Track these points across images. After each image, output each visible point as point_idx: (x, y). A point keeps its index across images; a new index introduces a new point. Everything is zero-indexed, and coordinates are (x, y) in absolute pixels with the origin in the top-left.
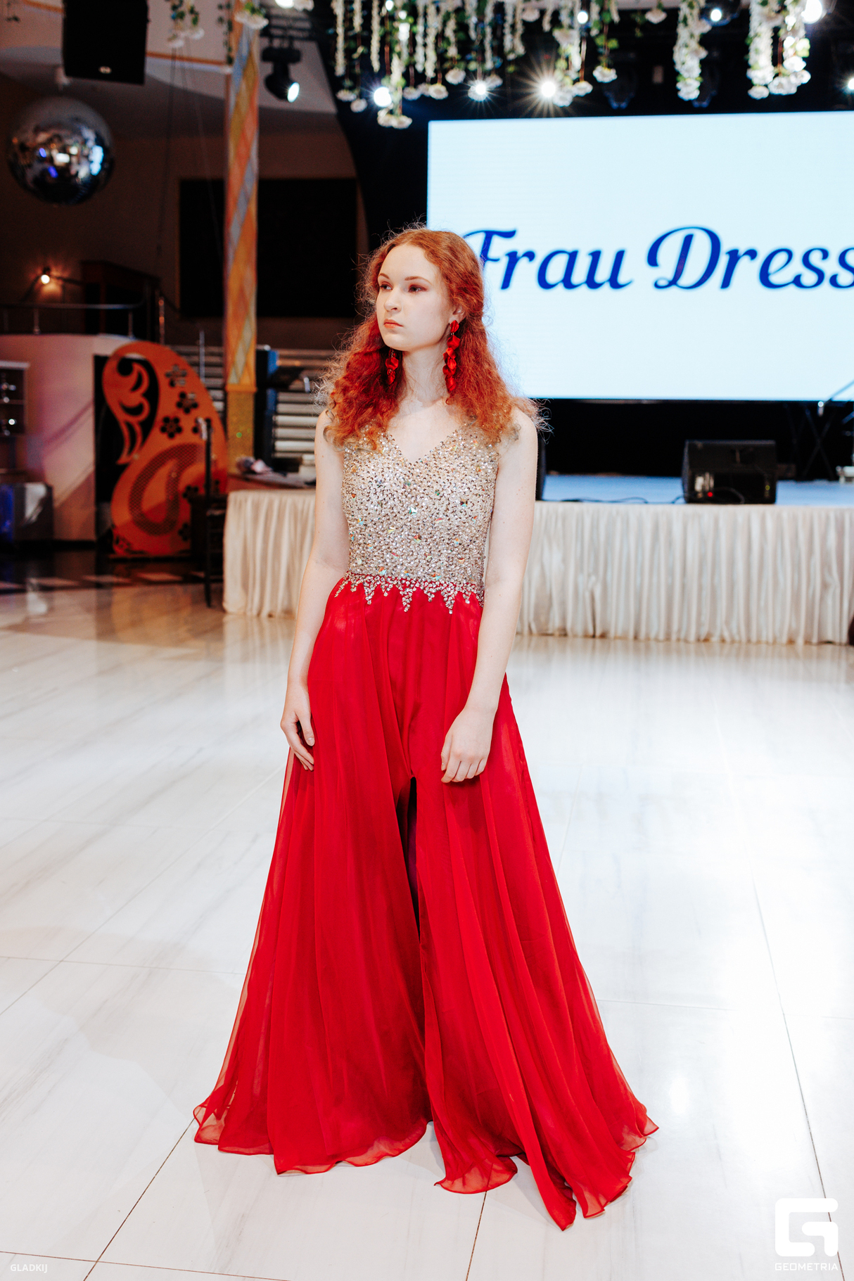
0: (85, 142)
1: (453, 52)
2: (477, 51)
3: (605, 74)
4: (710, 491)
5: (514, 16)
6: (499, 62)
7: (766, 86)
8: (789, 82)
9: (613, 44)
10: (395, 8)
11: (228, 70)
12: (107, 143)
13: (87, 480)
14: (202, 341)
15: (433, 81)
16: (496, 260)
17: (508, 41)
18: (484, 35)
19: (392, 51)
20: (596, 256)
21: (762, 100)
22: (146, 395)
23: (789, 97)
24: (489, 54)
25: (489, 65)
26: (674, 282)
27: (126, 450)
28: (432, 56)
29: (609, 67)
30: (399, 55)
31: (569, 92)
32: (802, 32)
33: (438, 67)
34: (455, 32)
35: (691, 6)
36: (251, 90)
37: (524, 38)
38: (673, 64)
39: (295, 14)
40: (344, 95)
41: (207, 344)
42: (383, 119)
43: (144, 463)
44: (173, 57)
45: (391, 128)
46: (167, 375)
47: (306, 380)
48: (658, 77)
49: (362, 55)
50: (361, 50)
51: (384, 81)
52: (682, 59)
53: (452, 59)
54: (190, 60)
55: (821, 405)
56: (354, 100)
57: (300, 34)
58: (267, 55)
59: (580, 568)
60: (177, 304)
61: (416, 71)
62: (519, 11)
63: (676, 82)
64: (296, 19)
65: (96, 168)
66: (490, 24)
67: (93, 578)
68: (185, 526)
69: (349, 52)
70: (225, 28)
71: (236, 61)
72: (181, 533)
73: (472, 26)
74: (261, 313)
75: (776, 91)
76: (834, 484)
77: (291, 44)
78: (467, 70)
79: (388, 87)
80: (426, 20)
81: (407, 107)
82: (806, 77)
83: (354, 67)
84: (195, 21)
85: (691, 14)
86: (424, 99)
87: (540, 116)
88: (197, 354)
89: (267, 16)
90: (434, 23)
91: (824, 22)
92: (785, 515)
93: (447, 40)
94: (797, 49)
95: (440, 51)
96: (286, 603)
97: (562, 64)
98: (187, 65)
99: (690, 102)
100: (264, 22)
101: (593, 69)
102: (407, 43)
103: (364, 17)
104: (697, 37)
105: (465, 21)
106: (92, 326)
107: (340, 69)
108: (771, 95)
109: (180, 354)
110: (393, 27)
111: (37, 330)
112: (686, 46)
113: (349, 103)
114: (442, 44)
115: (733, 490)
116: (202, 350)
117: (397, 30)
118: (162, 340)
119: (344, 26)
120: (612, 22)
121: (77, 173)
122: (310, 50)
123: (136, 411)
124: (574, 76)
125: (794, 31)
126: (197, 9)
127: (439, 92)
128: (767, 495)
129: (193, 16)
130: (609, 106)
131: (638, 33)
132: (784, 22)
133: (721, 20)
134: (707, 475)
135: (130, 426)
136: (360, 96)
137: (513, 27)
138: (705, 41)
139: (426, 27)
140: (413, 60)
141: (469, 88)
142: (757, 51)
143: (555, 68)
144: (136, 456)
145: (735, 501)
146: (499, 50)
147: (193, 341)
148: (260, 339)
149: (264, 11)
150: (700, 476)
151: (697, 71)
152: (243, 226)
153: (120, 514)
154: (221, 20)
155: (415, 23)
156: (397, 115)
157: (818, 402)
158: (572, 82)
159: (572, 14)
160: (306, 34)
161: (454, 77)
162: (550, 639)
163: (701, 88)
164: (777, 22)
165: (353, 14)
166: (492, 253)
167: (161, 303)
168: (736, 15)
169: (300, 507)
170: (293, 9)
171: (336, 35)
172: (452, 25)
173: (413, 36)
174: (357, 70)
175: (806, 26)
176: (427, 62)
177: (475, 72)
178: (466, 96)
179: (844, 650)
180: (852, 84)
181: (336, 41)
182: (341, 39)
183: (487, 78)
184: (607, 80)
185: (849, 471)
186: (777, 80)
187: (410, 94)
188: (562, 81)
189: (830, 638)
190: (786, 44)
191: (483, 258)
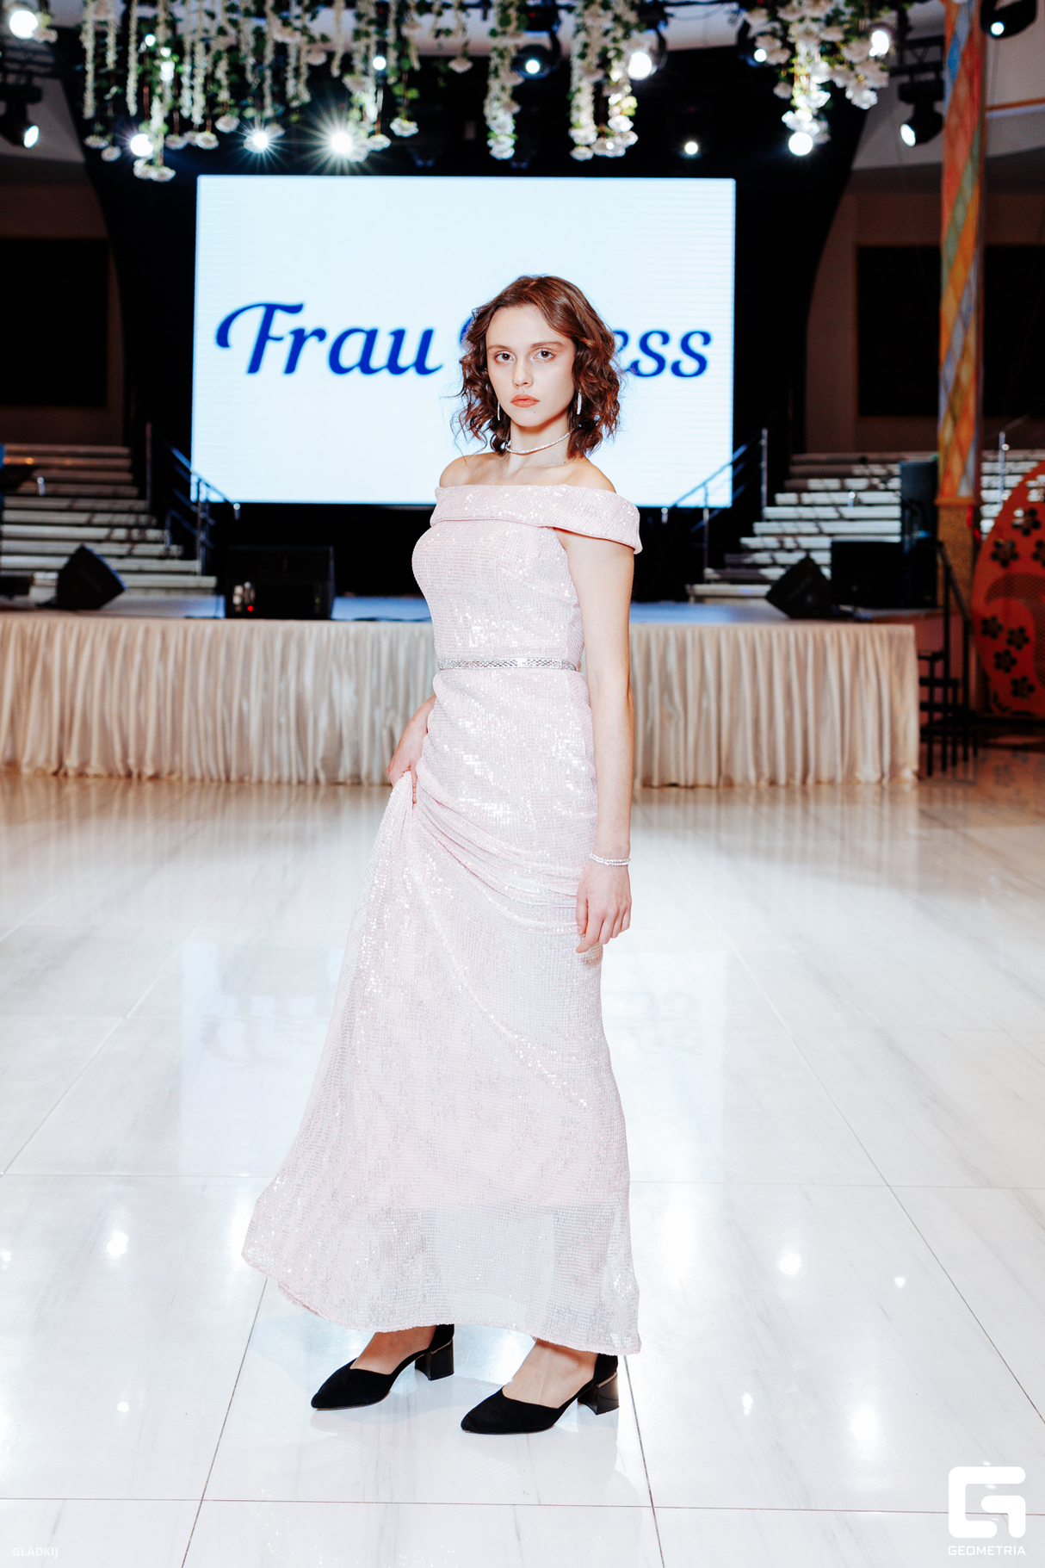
1: (224, 96)
2: (254, 97)
3: (404, 127)
5: (298, 59)
6: (281, 109)
7: (588, 146)
8: (616, 144)
9: (413, 94)
10: (157, 45)
15: (202, 128)
16: (279, 339)
17: (291, 87)
18: (263, 80)
19: (152, 93)
20: (399, 336)
21: (586, 162)
23: (616, 159)
24: (268, 100)
25: (269, 112)
28: (200, 100)
29: (409, 119)
30: (161, 97)
31: (363, 146)
32: (628, 89)
33: (207, 111)
34: (228, 73)
35: (501, 55)
37: (310, 84)
38: (483, 119)
39: (34, 46)
40: (93, 141)
42: (140, 169)
45: (150, 181)
47: (40, 481)
48: (470, 134)
49: (116, 95)
50: (114, 90)
51: (143, 127)
52: (493, 115)
53: (222, 104)
55: (665, 511)
56: (106, 148)
57: (42, 70)
59: (375, 702)
61: (181, 116)
62: (303, 54)
63: (488, 139)
64: (36, 52)
66: (270, 66)
69: (100, 93)
73: (249, 68)
75: (600, 152)
76: (682, 606)
77: (30, 80)
78: (241, 117)
79: (147, 133)
80: (193, 59)
81: (169, 157)
82: (633, 139)
83: (106, 109)
85: (503, 64)
86: (191, 149)
87: (333, 173)
90: (203, 62)
91: (652, 79)
93: (218, 83)
94: (623, 105)
95: (209, 94)
96: (8, 753)
97: (355, 114)
99: (505, 161)
101: (391, 121)
102: (171, 84)
103: (118, 53)
104: (509, 92)
105: (241, 62)
107: (89, 111)
108: (595, 156)
110: (154, 66)
112: (498, 99)
113: (99, 151)
114: (212, 87)
117: (159, 69)
119: (94, 62)
120: (412, 69)
122: (53, 88)
124: (371, 129)
125: (617, 87)
127: (207, 141)
130: (412, 164)
131: (442, 83)
132: (607, 76)
133: (538, 73)
136: (114, 143)
137: (297, 70)
138: (518, 94)
139: (193, 66)
140: (178, 104)
141: (245, 138)
142: (578, 108)
143: (348, 119)
146: (280, 96)
151: (510, 125)
155: (180, 63)
156: (158, 166)
157: (660, 508)
158: (367, 135)
159: (366, 59)
160: (48, 70)
161: (227, 124)
162: (341, 789)
163: (515, 146)
164: (599, 76)
165: (107, 50)
166: (274, 331)
168: (555, 67)
169: (29, 631)
170: (32, 41)
171: (85, 72)
172: (223, 66)
173: (178, 77)
174: (110, 113)
175: (633, 83)
176: (193, 106)
177: (252, 120)
178: (242, 148)
179: (690, 794)
180: (691, 148)
181: (84, 80)
182: (90, 78)
183: (268, 128)
184: (406, 134)
185: (700, 589)
186: (601, 140)
187: (173, 142)
188: (355, 134)
189: (674, 780)
190: (612, 101)
191: (264, 336)
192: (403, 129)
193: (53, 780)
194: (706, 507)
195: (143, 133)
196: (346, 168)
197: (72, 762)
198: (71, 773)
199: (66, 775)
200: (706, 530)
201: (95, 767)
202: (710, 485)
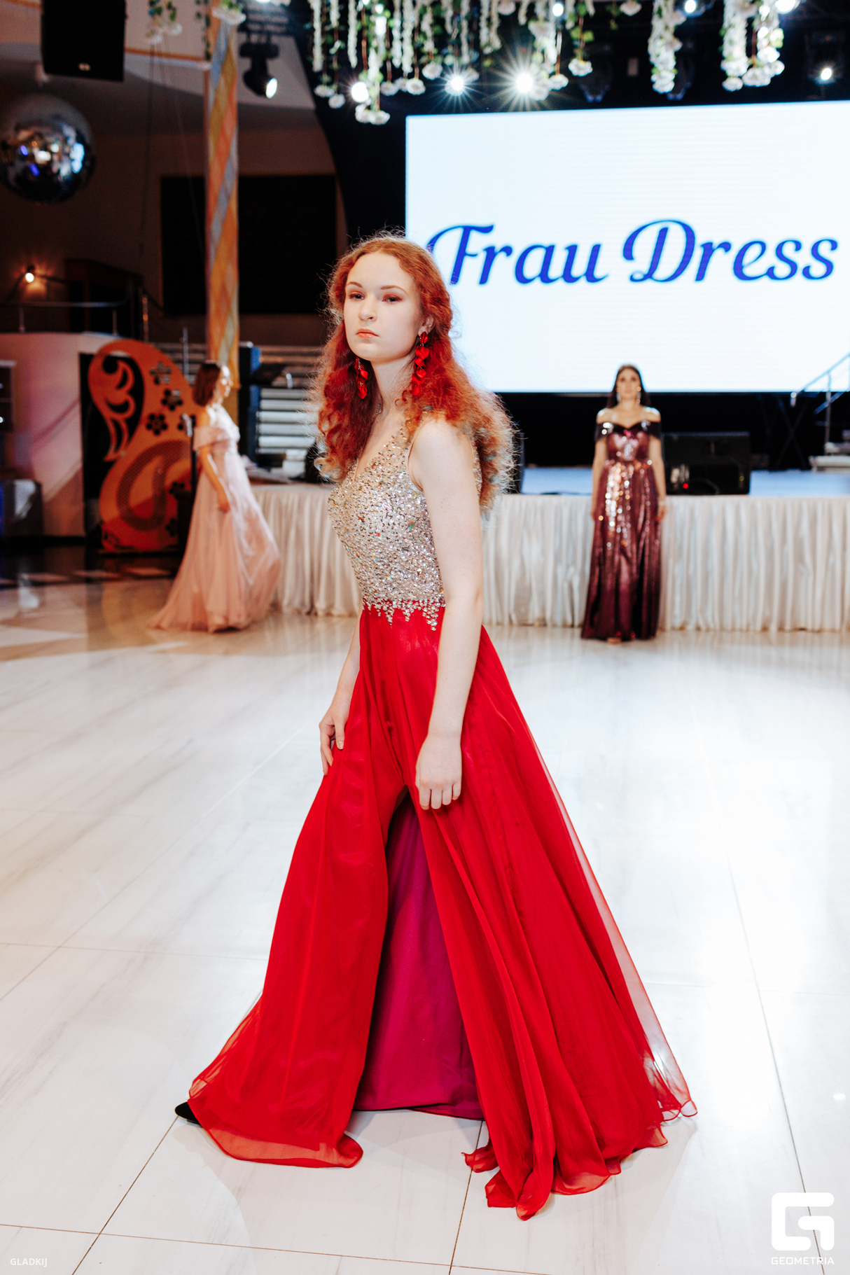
0: (65, 141)
1: (429, 46)
2: (453, 46)
3: (581, 67)
4: (685, 482)
5: (490, 9)
6: (475, 56)
7: (740, 77)
8: (763, 74)
9: (589, 36)
10: (372, 3)
11: (206, 66)
12: (88, 139)
13: (76, 476)
14: (185, 339)
15: (411, 76)
16: (474, 255)
17: (484, 35)
18: (460, 29)
19: (368, 45)
20: (572, 250)
21: (736, 92)
22: (131, 392)
23: (762, 88)
24: (465, 48)
25: (466, 59)
26: (649, 276)
27: (113, 447)
28: (409, 50)
29: (585, 59)
30: (376, 49)
31: (544, 85)
32: (776, 23)
33: (415, 60)
34: (432, 26)
36: (230, 86)
37: (500, 32)
38: (648, 56)
39: (273, 9)
40: (321, 91)
41: (190, 341)
42: (361, 115)
43: (131, 460)
44: (152, 54)
45: (369, 124)
46: (152, 373)
47: (289, 376)
48: (633, 70)
49: (340, 50)
50: (338, 44)
51: (362, 76)
52: (656, 52)
53: (428, 54)
54: (168, 56)
55: (794, 396)
56: (333, 96)
57: (278, 29)
58: (245, 50)
59: (557, 560)
60: (160, 301)
61: (393, 66)
62: (494, 4)
63: (651, 75)
64: (273, 14)
65: (77, 166)
66: (466, 18)
67: (83, 573)
68: (172, 521)
69: (326, 47)
70: (202, 23)
71: (214, 57)
72: (168, 528)
73: (448, 20)
74: (243, 311)
75: (750, 83)
76: (806, 474)
77: (269, 39)
78: (443, 65)
79: (365, 82)
80: (402, 14)
81: (385, 102)
82: (780, 68)
83: (331, 62)
84: (173, 17)
85: (666, 5)
86: (402, 95)
87: (516, 110)
88: (181, 351)
89: (245, 11)
90: (411, 17)
91: (797, 12)
92: (759, 505)
93: (423, 34)
94: (771, 39)
95: (417, 45)
97: (538, 57)
98: (165, 61)
99: (665, 95)
100: (242, 18)
101: (569, 62)
102: (384, 38)
103: (340, 11)
104: (672, 29)
105: (442, 15)
106: (77, 324)
107: (318, 64)
108: (745, 87)
109: (164, 351)
110: (369, 21)
111: (22, 328)
112: (661, 37)
113: (326, 99)
114: (418, 38)
115: (709, 482)
116: (186, 348)
117: (374, 24)
118: (146, 337)
119: (321, 20)
120: (587, 15)
121: (59, 172)
122: (287, 45)
123: (122, 408)
124: (551, 70)
125: (768, 21)
126: (174, 4)
127: (416, 87)
128: (741, 486)
129: (171, 12)
130: (585, 99)
131: (613, 25)
132: (758, 12)
133: (696, 11)
134: (683, 467)
135: (116, 424)
136: (339, 92)
137: (489, 20)
138: (679, 32)
139: (402, 21)
140: (390, 55)
141: (445, 82)
142: (731, 42)
143: (531, 62)
144: (122, 453)
145: (710, 491)
146: (475, 44)
147: (176, 339)
148: (243, 336)
149: (241, 6)
150: (676, 467)
151: (672, 63)
152: (224, 224)
153: (108, 510)
154: (199, 15)
155: (392, 17)
156: (375, 111)
157: (790, 393)
158: (548, 76)
159: (547, 6)
160: (283, 29)
161: (432, 71)
162: (530, 630)
163: (676, 80)
164: (751, 13)
165: (330, 8)
166: (470, 248)
167: (145, 301)
168: (710, 6)
169: (284, 500)
170: (270, 4)
171: (313, 30)
172: (428, 19)
173: (389, 30)
174: (335, 65)
175: (780, 16)
176: (404, 57)
177: (451, 67)
178: (442, 91)
179: (817, 637)
180: (826, 74)
181: (313, 37)
182: (318, 34)
183: (464, 72)
184: (582, 73)
185: (821, 460)
186: (751, 71)
187: (387, 89)
188: (538, 74)
189: (802, 625)
190: (760, 35)
191: (462, 253)
192: (579, 69)
193: (307, 618)
194: (829, 391)
195: (363, 81)
196: (528, 106)
197: (321, 605)
198: (320, 613)
199: (316, 614)
200: (829, 412)
201: (338, 608)
202: (833, 373)
